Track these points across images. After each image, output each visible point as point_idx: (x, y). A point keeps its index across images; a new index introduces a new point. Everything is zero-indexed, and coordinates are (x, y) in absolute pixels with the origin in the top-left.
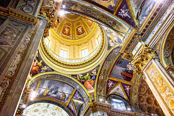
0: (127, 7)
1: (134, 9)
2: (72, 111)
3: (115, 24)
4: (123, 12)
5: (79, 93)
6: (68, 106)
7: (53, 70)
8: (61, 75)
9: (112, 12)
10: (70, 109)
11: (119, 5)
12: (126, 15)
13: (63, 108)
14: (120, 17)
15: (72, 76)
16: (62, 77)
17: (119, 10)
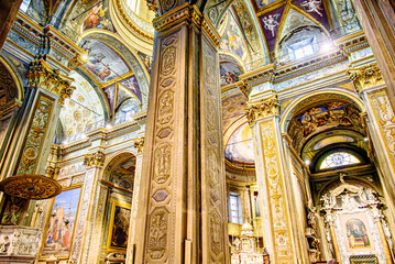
0: (279, 20)
1: (285, 27)
2: (109, 100)
3: (251, 30)
4: (271, 21)
5: (135, 80)
6: (104, 89)
7: (115, 31)
8: (122, 44)
9: (257, 10)
10: (106, 94)
11: (271, 9)
12: (271, 28)
13: (94, 86)
14: (262, 25)
15: (139, 53)
16: (123, 48)
17: (267, 15)
